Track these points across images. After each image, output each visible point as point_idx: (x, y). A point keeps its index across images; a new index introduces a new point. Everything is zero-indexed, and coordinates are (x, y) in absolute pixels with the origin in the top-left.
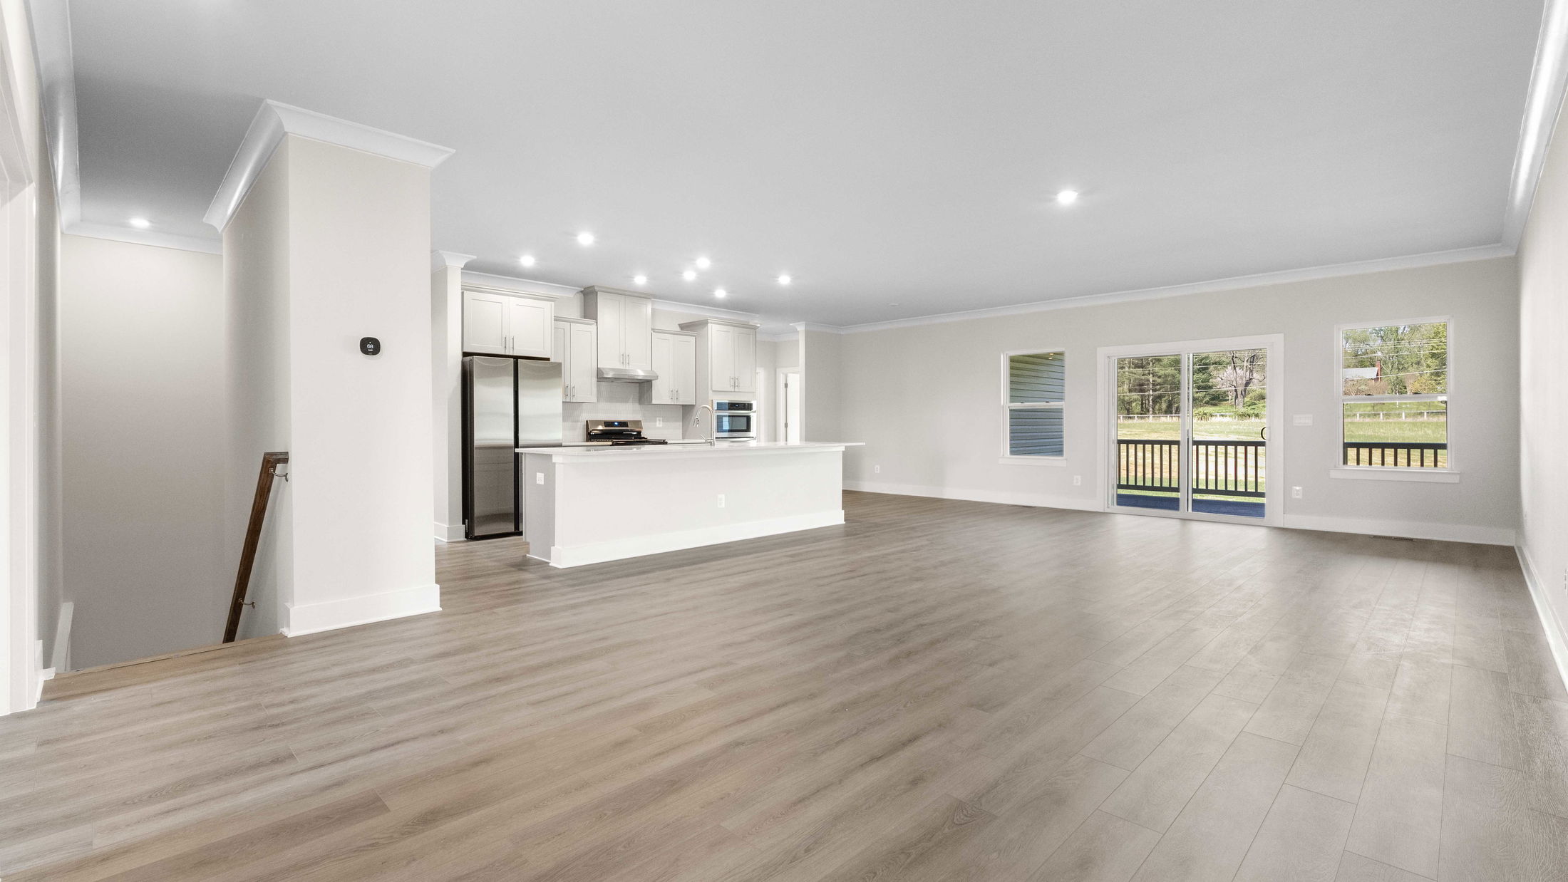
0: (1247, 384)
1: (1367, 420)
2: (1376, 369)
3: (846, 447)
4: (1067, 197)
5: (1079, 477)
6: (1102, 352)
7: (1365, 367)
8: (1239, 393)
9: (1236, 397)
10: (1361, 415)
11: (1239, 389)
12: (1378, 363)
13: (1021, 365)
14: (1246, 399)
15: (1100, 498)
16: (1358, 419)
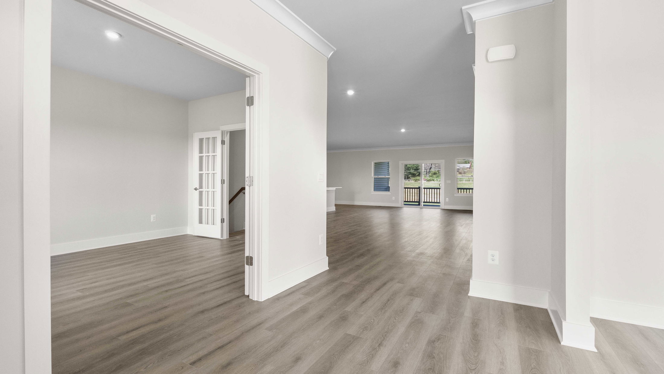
0: (430, 169)
1: (467, 182)
2: (470, 164)
3: (336, 188)
4: (403, 130)
5: (394, 197)
6: (400, 162)
7: (467, 163)
8: (428, 172)
9: (427, 173)
10: (465, 180)
11: (428, 171)
12: (470, 162)
13: (378, 165)
14: (430, 174)
15: (400, 203)
16: (464, 182)
